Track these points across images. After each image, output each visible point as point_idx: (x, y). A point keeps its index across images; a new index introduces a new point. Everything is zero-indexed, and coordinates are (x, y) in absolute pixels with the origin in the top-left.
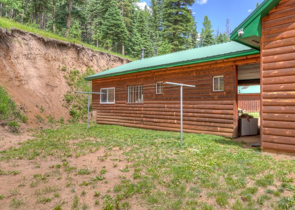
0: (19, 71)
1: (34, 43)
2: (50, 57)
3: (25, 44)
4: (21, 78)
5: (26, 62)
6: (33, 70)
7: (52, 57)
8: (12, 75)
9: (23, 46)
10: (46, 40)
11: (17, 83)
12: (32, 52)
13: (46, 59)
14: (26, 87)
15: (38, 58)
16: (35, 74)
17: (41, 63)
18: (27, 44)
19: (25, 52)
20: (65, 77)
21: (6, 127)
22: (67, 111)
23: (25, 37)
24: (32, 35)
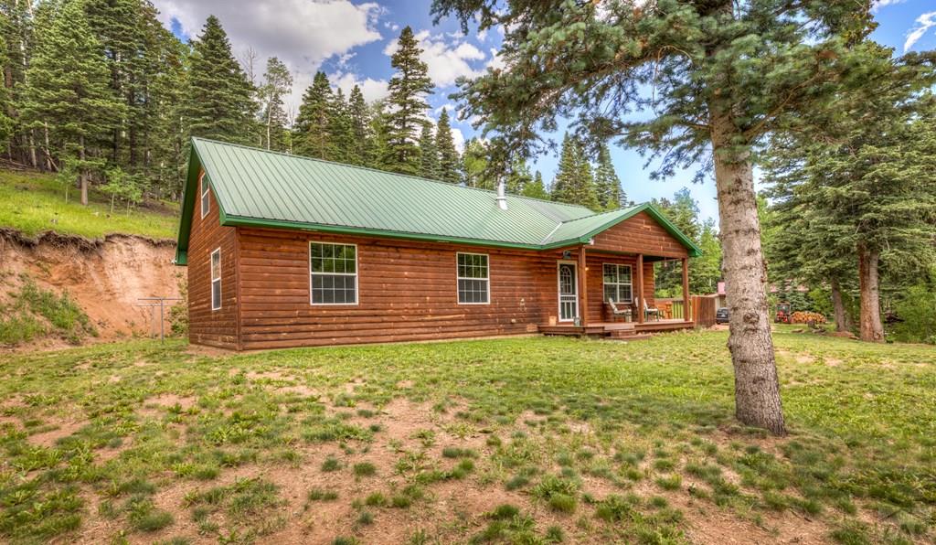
0: (113, 283)
1: (140, 248)
2: (162, 261)
3: (128, 250)
4: (115, 291)
5: (126, 272)
6: (136, 279)
7: (166, 261)
8: (101, 288)
9: (124, 252)
10: (155, 241)
11: (108, 297)
12: (136, 258)
13: (156, 265)
14: (120, 300)
15: (145, 265)
16: (137, 285)
17: (148, 271)
18: (131, 250)
19: (127, 260)
20: (179, 285)
21: (66, 340)
22: (169, 326)
23: (129, 241)
24: (138, 237)
